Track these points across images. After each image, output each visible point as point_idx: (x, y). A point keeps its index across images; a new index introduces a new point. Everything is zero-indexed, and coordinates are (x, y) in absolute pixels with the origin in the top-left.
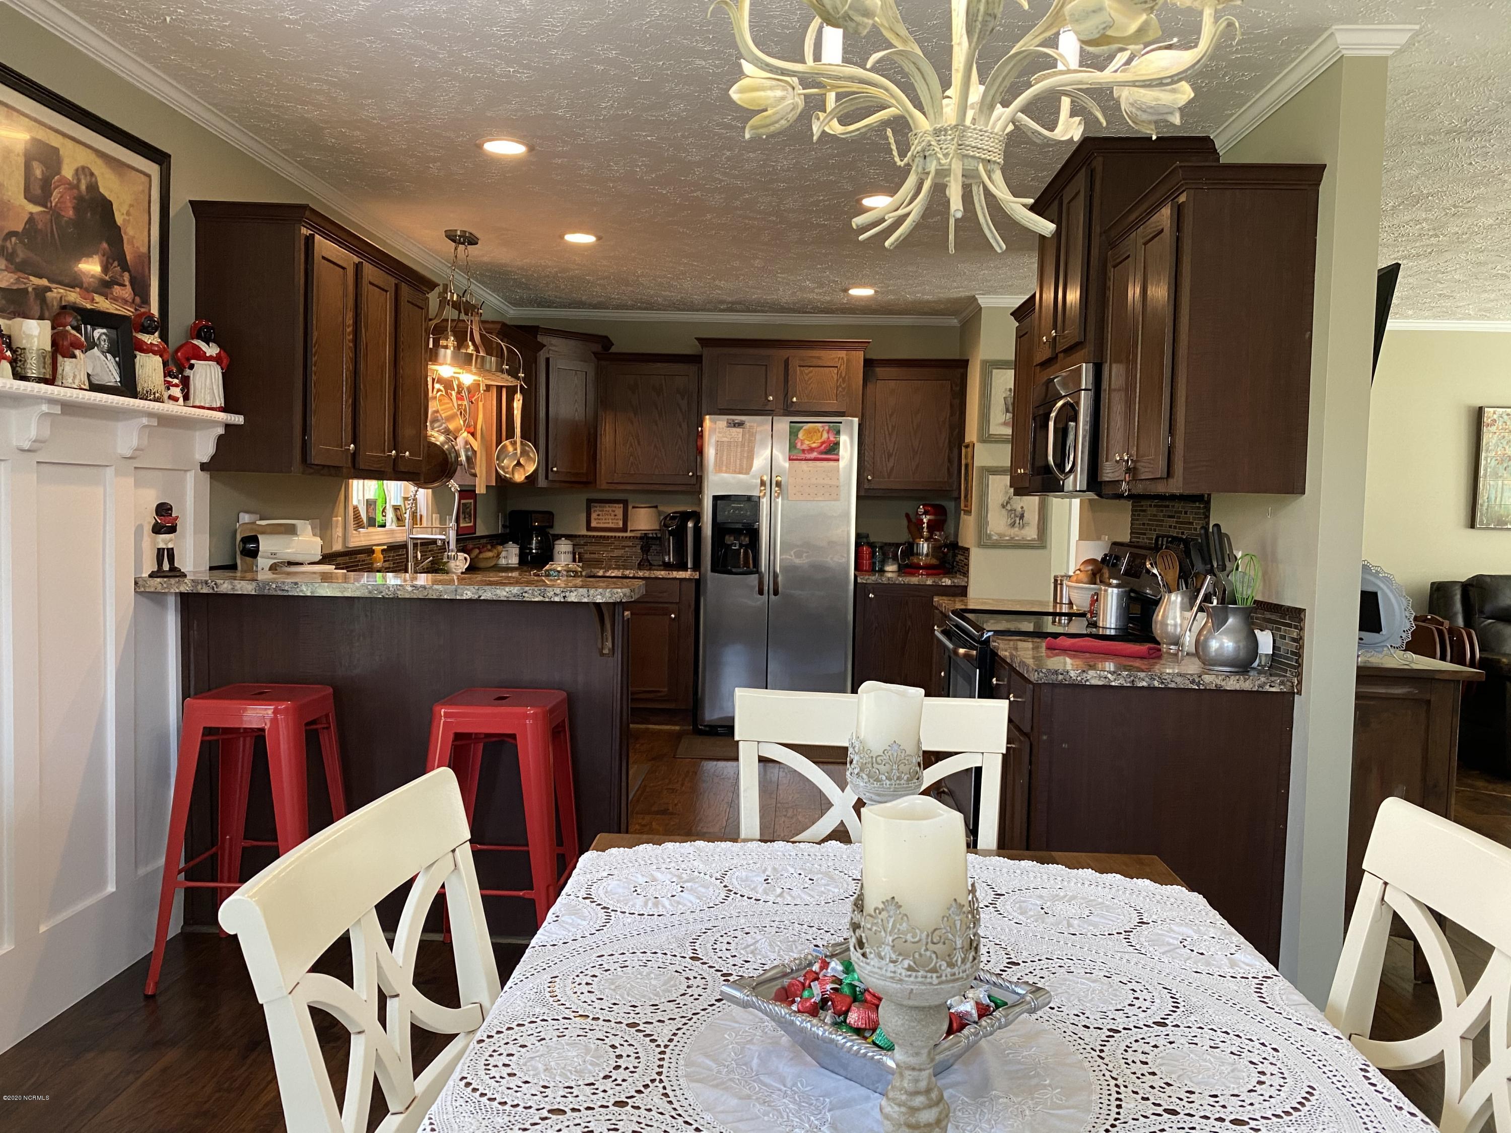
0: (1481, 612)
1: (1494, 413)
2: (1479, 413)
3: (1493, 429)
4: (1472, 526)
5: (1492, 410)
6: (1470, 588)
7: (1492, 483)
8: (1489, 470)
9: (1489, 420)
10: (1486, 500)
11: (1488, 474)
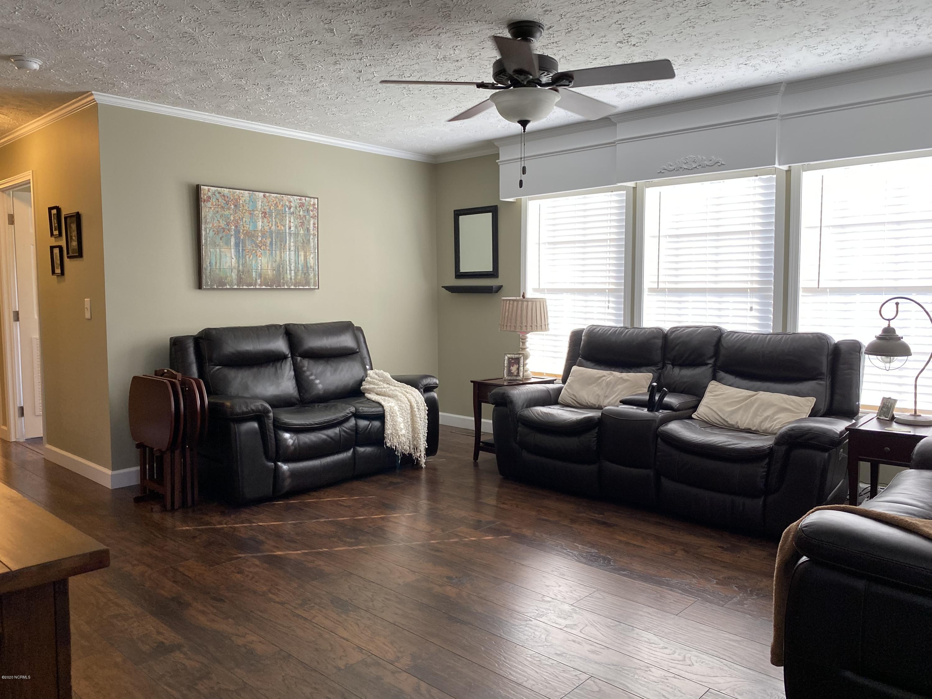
0: (211, 360)
1: (209, 191)
2: (197, 189)
3: (209, 204)
4: (200, 286)
5: (206, 188)
6: (201, 341)
7: (211, 250)
8: (208, 239)
9: (205, 197)
10: (209, 265)
11: (208, 242)
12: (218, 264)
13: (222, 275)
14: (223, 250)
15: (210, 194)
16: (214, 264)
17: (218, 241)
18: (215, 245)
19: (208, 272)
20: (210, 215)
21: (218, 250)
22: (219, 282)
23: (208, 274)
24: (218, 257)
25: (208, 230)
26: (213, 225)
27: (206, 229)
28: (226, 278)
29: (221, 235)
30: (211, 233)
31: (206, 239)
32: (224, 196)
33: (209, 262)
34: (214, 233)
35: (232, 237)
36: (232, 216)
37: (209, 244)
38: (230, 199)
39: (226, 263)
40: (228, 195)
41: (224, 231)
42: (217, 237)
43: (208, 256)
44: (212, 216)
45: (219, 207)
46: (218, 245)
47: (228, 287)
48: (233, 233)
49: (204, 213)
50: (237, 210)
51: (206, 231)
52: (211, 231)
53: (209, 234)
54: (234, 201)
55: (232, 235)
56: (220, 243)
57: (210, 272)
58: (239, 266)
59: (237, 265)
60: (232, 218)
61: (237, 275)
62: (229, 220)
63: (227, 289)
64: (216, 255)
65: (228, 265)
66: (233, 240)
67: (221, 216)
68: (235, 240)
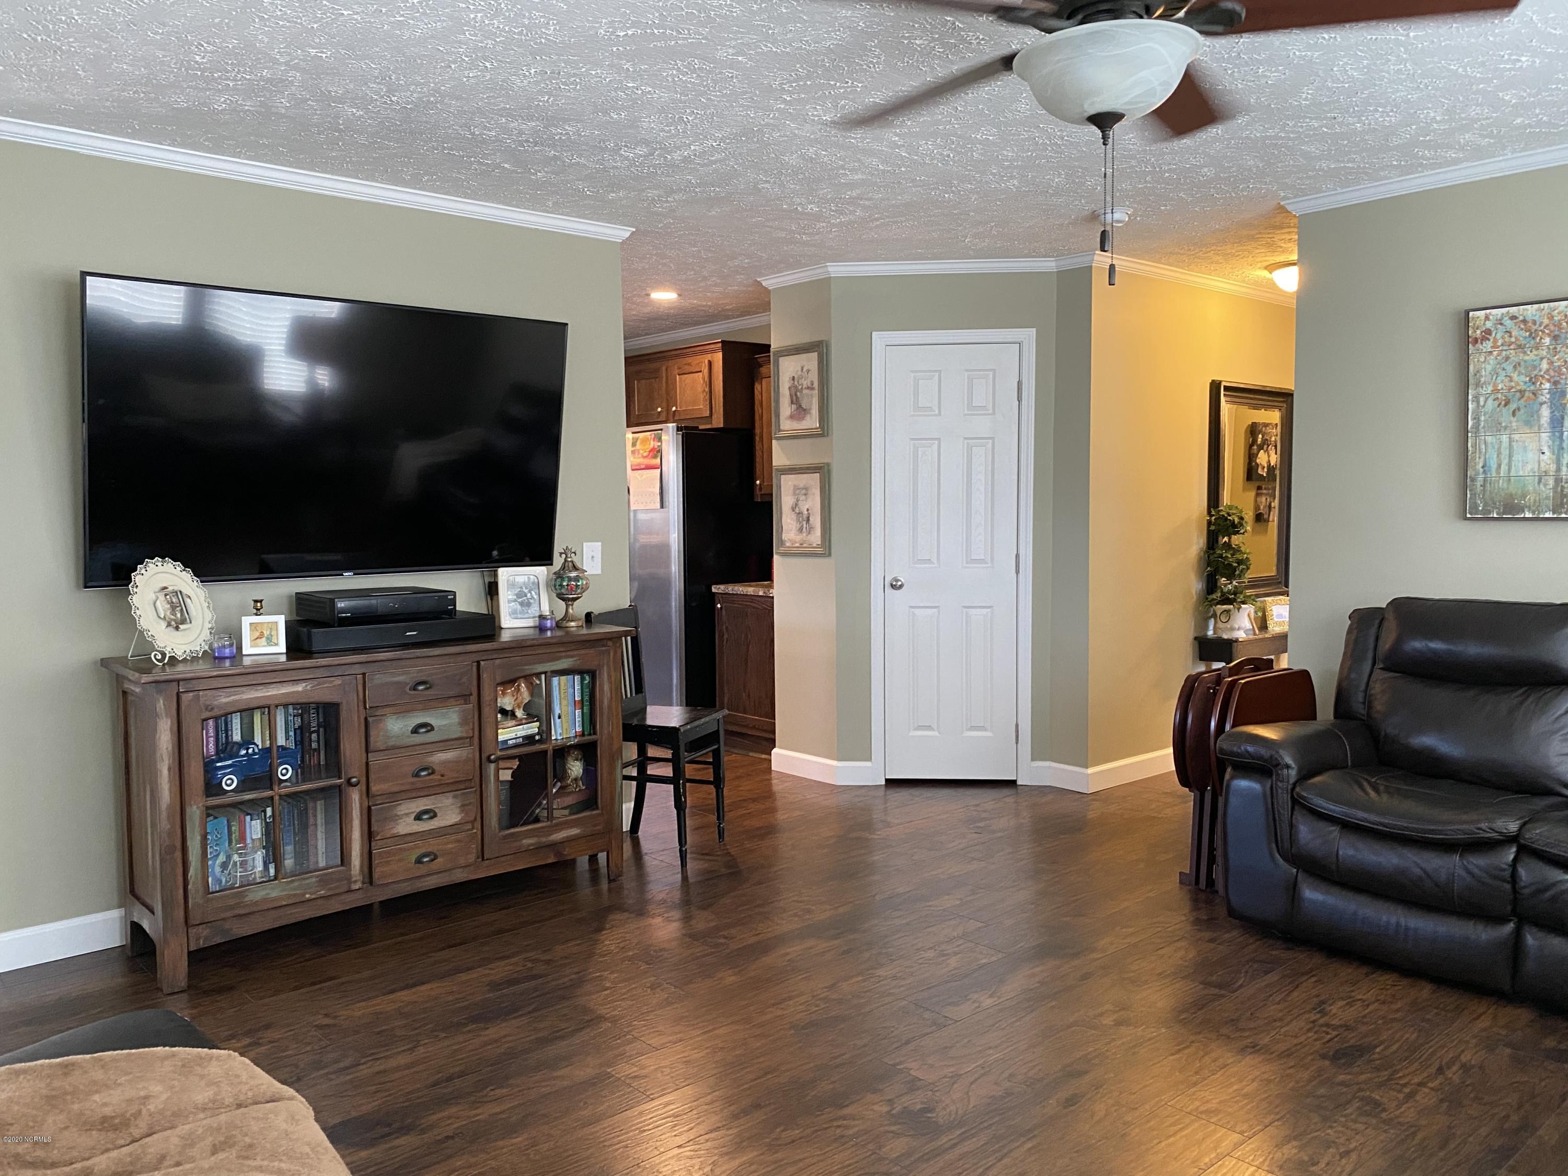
1: (1487, 318)
2: (1463, 322)
3: (1487, 346)
4: (1467, 516)
5: (1483, 313)
7: (1489, 439)
8: (1483, 418)
9: (1478, 332)
10: (1481, 470)
11: (1482, 424)
12: (1504, 467)
13: (1512, 489)
14: (1516, 437)
15: (1489, 324)
16: (1494, 466)
17: (1506, 419)
18: (1497, 427)
19: (1477, 484)
22: (1505, 506)
23: (1478, 488)
24: (1504, 452)
25: (1482, 400)
26: (1495, 385)
28: (1524, 496)
30: (1490, 405)
31: (1477, 419)
32: (1524, 321)
33: (1481, 465)
34: (1497, 403)
35: (1544, 406)
36: (1545, 361)
37: (1484, 427)
38: (1540, 326)
39: (1525, 463)
40: (1536, 318)
41: (1522, 397)
42: (1504, 410)
43: (1480, 452)
44: (1494, 369)
45: (1512, 347)
46: (1506, 428)
47: (1528, 515)
48: (1545, 397)
49: (1475, 367)
50: (1559, 347)
51: (1478, 402)
52: (1490, 401)
53: (1484, 406)
54: (1552, 328)
55: (1541, 404)
56: (1511, 423)
57: (1483, 486)
58: (1558, 470)
59: (1553, 467)
60: (1545, 365)
61: (1555, 488)
62: (1535, 372)
63: (1525, 519)
64: (1499, 448)
65: (1529, 467)
66: (1545, 412)
67: (1515, 367)
68: (1552, 412)
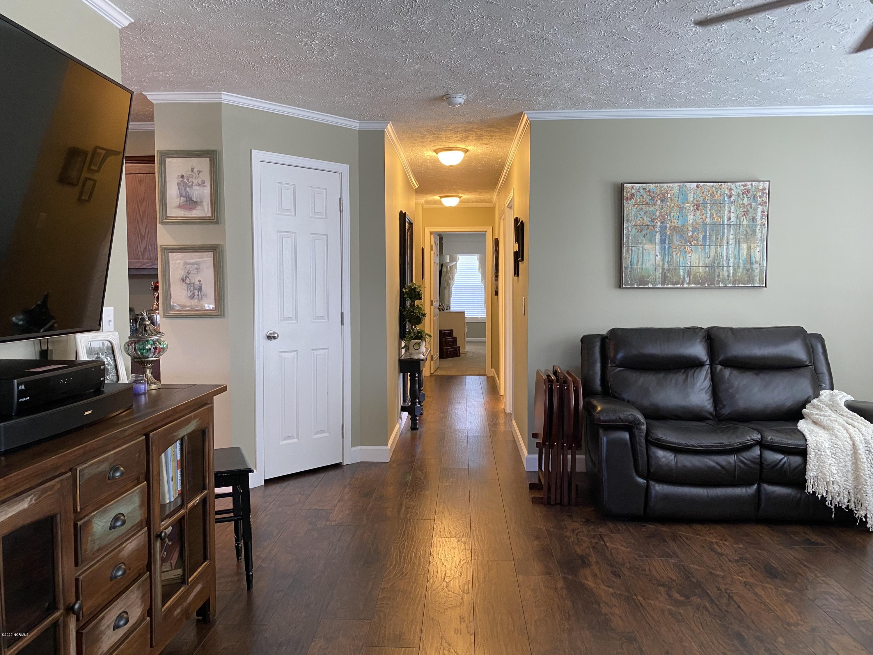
0: (613, 361)
1: (632, 188)
2: (620, 189)
3: (633, 202)
4: (620, 286)
8: (630, 238)
9: (629, 194)
10: (630, 264)
11: (630, 241)
12: (640, 263)
13: (644, 273)
14: (646, 247)
15: (633, 191)
16: (635, 262)
17: (641, 238)
18: (637, 243)
19: (628, 270)
20: (633, 213)
21: (640, 248)
22: (641, 281)
23: (629, 273)
24: (640, 255)
25: (630, 228)
26: (636, 222)
27: (627, 227)
28: (649, 277)
29: (644, 232)
30: (634, 231)
31: (627, 238)
32: (649, 191)
33: (630, 261)
34: (637, 230)
35: (658, 233)
36: (658, 212)
37: (631, 242)
38: (656, 194)
39: (649, 261)
40: (655, 191)
41: (648, 228)
42: (640, 234)
43: (629, 255)
44: (636, 214)
45: (644, 203)
46: (641, 243)
47: (650, 286)
48: (658, 229)
49: (627, 212)
50: (664, 205)
51: (628, 230)
52: (634, 229)
53: (631, 232)
54: (661, 196)
55: (657, 232)
56: (643, 241)
57: (631, 271)
58: (664, 264)
59: (661, 263)
60: (658, 214)
61: (662, 273)
62: (654, 217)
63: (649, 288)
64: (638, 253)
65: (651, 263)
66: (658, 237)
67: (645, 213)
68: (661, 237)
